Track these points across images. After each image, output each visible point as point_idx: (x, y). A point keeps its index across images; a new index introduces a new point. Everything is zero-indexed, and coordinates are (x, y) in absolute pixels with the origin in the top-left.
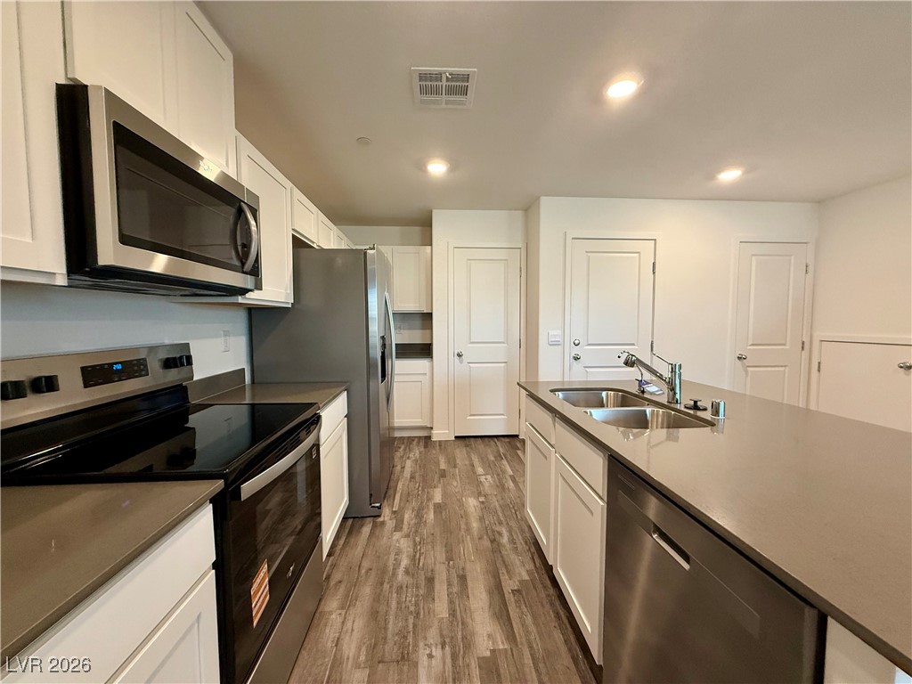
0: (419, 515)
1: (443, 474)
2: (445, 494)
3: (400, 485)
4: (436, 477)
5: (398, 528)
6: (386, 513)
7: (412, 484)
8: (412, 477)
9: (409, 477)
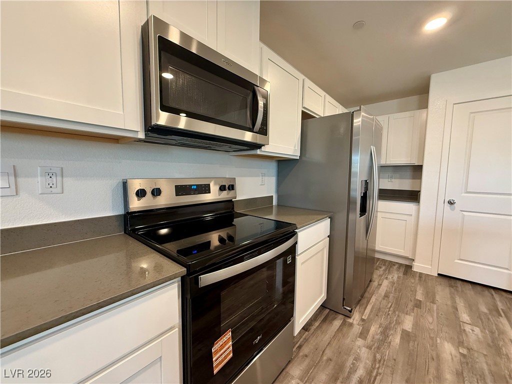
0: (385, 332)
1: (418, 305)
2: (416, 325)
3: (373, 299)
4: (410, 305)
5: (363, 334)
6: (356, 318)
7: (384, 302)
8: (386, 296)
9: (383, 294)
